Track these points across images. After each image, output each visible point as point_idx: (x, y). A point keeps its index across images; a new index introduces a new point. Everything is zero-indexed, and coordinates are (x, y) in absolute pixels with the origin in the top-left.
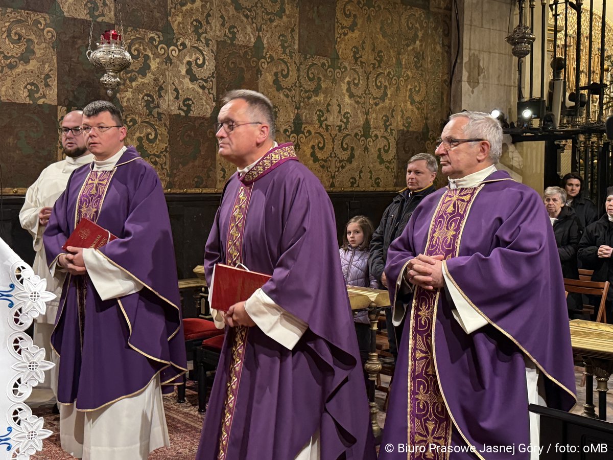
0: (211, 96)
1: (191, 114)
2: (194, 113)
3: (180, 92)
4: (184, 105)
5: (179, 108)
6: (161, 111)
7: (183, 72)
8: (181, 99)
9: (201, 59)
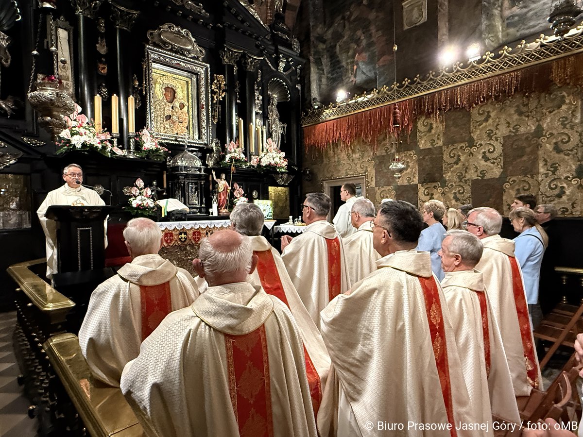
0: (499, 166)
1: (485, 178)
2: (488, 177)
3: (478, 167)
4: (481, 174)
5: (478, 176)
6: (466, 179)
7: (480, 158)
8: (479, 172)
9: (492, 149)
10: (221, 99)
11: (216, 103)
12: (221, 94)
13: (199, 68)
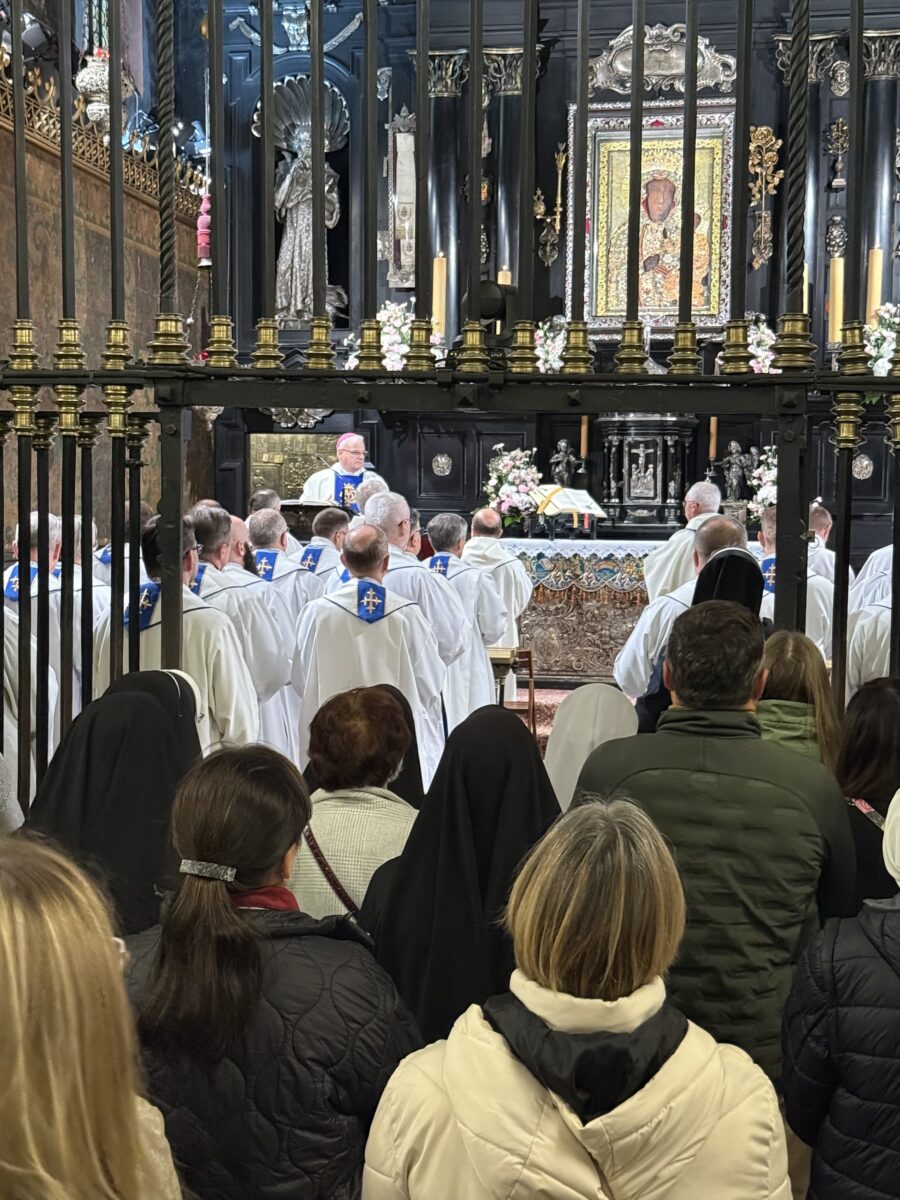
10: (775, 192)
11: (759, 205)
12: (769, 178)
13: (717, 116)
